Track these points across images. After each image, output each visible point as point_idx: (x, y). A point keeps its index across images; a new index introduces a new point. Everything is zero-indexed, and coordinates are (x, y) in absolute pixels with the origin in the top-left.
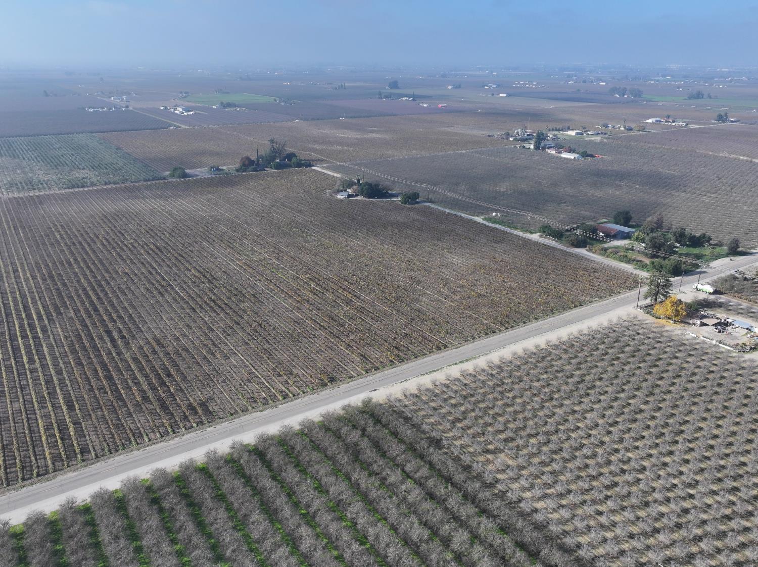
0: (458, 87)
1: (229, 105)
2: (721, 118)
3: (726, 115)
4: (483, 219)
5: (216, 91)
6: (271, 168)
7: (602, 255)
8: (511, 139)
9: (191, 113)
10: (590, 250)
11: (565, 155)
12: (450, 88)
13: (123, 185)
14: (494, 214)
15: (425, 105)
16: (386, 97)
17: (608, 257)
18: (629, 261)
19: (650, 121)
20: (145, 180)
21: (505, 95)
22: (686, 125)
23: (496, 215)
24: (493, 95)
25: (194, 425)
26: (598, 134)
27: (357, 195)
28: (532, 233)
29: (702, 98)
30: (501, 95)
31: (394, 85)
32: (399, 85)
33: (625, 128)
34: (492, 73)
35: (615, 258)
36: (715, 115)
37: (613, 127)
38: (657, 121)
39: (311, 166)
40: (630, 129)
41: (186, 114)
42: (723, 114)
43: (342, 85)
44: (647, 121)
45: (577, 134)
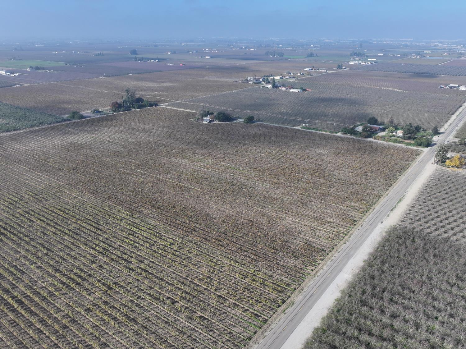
0: (174, 52)
1: (37, 68)
2: (340, 67)
3: (342, 65)
4: (301, 128)
5: (11, 59)
6: (134, 108)
7: (384, 140)
8: (251, 83)
9: (16, 75)
10: (375, 139)
11: (292, 90)
12: (169, 53)
13: (43, 127)
14: (304, 125)
15: (171, 65)
16: (140, 60)
17: (387, 141)
18: (400, 142)
19: (306, 69)
20: (57, 122)
21: (209, 57)
22: (326, 71)
23: (305, 125)
24: (202, 57)
25: (322, 258)
26: (290, 78)
27: (213, 121)
28: (336, 133)
29: (313, 56)
30: (207, 57)
31: (134, 52)
32: (137, 52)
33: (300, 74)
34: (181, 43)
35: (391, 141)
36: (336, 65)
37: (293, 74)
38: (310, 69)
39: (157, 105)
40: (303, 75)
41: (13, 75)
42: (340, 65)
43: (100, 53)
44: (305, 70)
45: (280, 78)
